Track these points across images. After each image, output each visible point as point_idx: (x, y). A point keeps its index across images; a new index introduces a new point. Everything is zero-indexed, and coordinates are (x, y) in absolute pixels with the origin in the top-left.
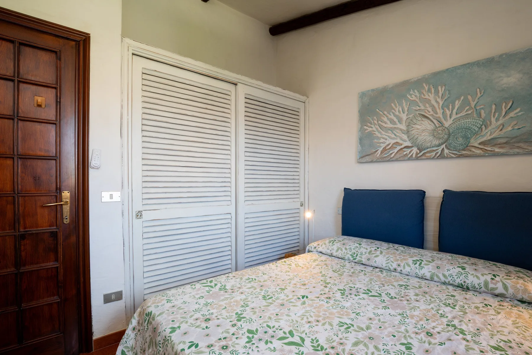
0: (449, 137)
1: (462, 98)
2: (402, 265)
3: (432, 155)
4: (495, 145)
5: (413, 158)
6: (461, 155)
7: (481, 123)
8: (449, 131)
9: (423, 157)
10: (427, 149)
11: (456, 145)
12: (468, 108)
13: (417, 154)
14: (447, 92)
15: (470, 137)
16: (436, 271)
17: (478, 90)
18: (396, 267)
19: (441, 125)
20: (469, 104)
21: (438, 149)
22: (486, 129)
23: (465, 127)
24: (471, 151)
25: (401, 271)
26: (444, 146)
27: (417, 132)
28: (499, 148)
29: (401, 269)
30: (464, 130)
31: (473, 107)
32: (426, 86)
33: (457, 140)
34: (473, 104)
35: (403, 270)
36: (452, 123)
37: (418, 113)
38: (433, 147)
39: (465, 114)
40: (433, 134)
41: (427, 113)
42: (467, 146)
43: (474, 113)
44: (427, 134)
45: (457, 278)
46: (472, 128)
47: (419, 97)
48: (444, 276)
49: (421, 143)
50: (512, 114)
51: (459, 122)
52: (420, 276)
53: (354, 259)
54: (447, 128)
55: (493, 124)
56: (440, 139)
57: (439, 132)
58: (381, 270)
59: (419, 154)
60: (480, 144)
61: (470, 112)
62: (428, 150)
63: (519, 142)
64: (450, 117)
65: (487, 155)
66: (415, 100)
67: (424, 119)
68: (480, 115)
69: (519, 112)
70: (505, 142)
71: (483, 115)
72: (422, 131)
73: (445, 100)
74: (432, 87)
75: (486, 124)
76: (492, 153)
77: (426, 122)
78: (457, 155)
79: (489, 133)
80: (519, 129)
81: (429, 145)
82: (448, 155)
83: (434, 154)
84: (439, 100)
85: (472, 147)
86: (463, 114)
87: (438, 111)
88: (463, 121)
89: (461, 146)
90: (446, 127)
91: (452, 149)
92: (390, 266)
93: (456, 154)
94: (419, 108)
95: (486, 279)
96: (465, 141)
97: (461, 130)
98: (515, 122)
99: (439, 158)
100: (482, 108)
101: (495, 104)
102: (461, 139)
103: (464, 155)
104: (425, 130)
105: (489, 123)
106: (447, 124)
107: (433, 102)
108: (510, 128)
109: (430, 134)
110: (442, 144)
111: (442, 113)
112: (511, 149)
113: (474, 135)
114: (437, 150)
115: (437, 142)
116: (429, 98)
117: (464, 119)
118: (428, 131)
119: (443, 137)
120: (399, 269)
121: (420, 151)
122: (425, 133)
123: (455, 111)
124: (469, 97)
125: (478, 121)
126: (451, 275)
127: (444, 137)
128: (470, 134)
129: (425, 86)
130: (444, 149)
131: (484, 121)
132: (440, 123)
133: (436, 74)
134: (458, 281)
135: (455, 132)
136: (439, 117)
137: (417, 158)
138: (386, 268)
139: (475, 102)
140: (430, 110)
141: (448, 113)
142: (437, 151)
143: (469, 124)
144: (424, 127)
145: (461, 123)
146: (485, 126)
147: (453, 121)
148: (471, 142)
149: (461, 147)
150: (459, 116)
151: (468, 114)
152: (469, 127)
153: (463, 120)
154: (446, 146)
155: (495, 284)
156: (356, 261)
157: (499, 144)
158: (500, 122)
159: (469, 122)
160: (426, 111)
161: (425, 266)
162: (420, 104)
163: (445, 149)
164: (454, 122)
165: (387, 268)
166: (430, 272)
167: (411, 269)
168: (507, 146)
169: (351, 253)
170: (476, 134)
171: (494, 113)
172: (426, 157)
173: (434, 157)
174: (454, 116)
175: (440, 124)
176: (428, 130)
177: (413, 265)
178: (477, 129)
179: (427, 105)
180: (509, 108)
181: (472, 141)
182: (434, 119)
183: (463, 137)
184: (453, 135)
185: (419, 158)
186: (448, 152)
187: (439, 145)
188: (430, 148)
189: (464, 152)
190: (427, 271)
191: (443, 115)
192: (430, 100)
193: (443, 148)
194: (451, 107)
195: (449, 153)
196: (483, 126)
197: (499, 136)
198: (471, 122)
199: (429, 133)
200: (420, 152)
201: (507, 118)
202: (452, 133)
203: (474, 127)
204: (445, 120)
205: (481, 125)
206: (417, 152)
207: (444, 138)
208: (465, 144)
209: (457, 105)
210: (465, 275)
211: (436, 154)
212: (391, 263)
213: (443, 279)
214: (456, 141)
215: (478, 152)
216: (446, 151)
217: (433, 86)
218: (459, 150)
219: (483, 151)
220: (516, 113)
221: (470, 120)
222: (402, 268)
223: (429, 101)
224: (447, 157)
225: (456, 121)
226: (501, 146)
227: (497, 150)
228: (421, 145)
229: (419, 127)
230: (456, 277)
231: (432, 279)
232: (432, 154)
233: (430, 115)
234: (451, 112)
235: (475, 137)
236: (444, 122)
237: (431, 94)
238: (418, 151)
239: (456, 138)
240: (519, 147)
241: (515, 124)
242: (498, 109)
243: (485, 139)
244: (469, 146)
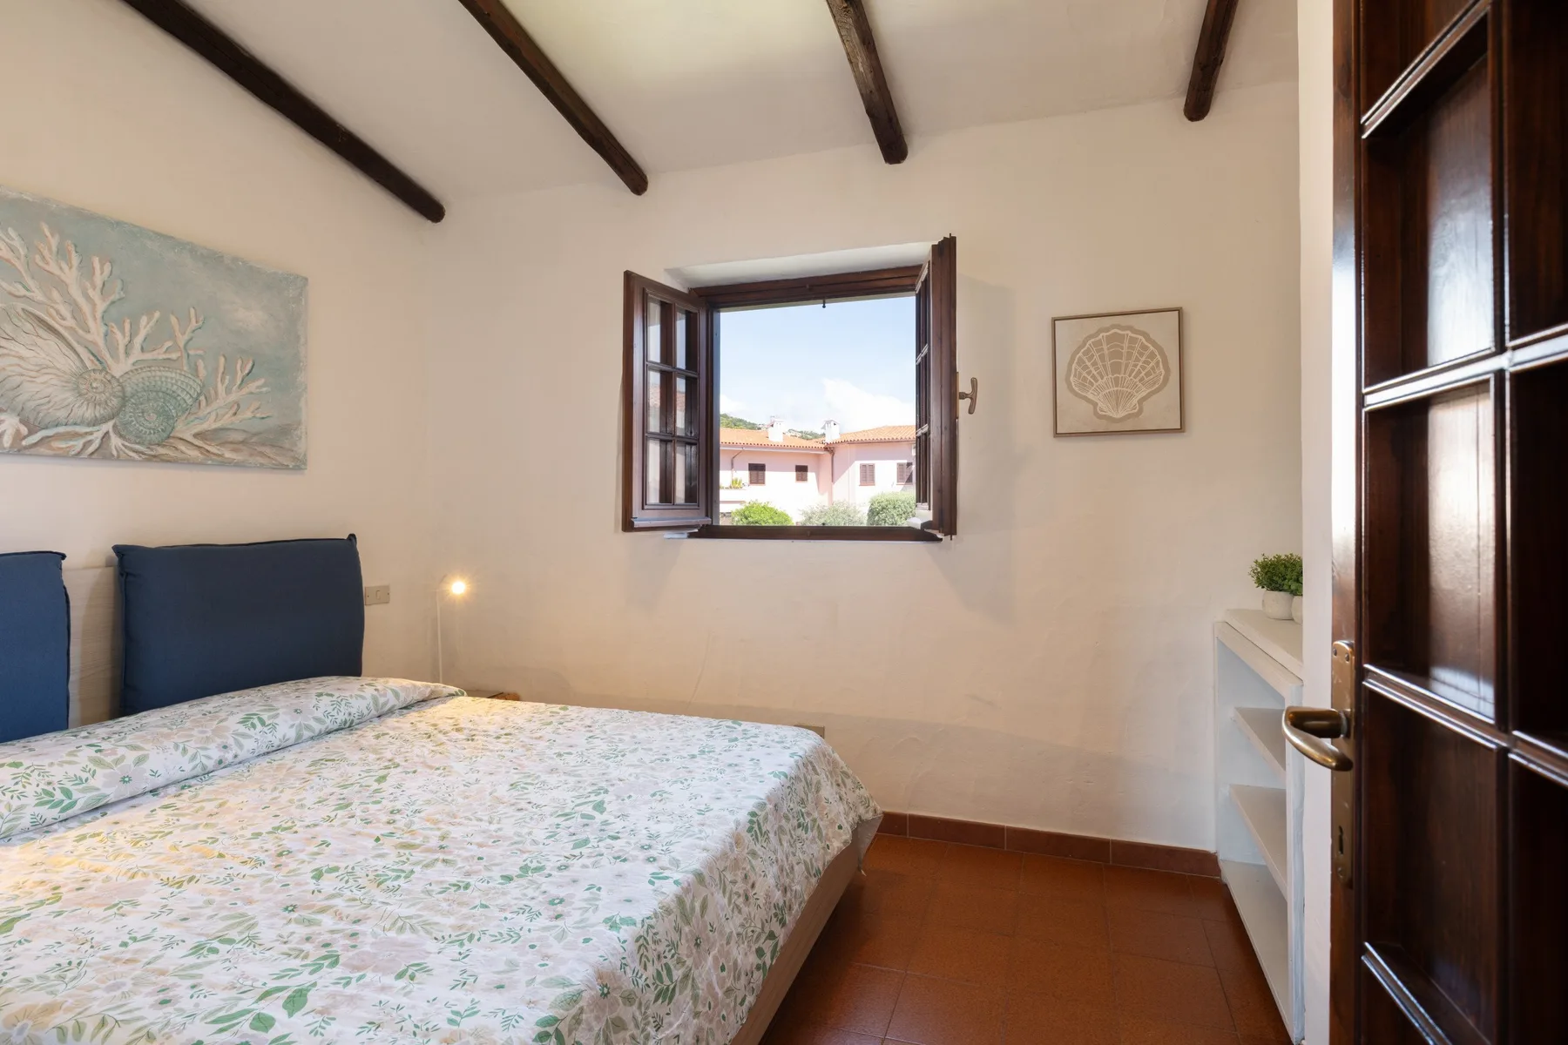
0: (124, 405)
1: (157, 315)
2: (231, 741)
3: (73, 446)
4: (223, 444)
5: (5, 449)
6: (155, 456)
7: (198, 390)
8: (123, 388)
9: (42, 450)
10: (57, 426)
11: (141, 428)
12: (169, 344)
13: (18, 437)
14: (119, 284)
15: (175, 415)
16: (299, 720)
17: (192, 311)
18: (222, 754)
19: (100, 367)
20: (173, 337)
21: (91, 433)
22: (207, 405)
23: (164, 389)
24: (176, 449)
25: (236, 756)
26: (108, 426)
27: (19, 365)
28: (234, 450)
29: (234, 752)
30: (161, 394)
31: (182, 345)
32: (52, 235)
33: (143, 417)
34: (182, 341)
35: (239, 752)
36: (132, 371)
37: (20, 305)
38: (75, 424)
39: (165, 356)
40: (75, 386)
41: (54, 319)
42: (169, 437)
43: (185, 361)
44: (54, 382)
45: (338, 713)
46: (179, 395)
47: (26, 257)
48: (318, 720)
49: (32, 404)
50: (252, 386)
51: (149, 374)
52: (276, 743)
53: (63, 810)
54: (118, 380)
55: (220, 397)
56: (97, 407)
57: (94, 385)
58: (182, 784)
59: (25, 437)
60: (196, 436)
61: (174, 356)
62: (61, 429)
63: (263, 444)
64: (127, 354)
65: (210, 462)
66: (8, 261)
67: (41, 332)
68: (197, 370)
69: (264, 385)
70: (241, 440)
71: (202, 372)
72: (38, 368)
73: (113, 303)
74: (72, 248)
75: (205, 394)
76: (220, 459)
77: (52, 343)
78: (144, 457)
79: (213, 416)
80: (263, 418)
81: (62, 414)
82: (121, 453)
83: (79, 444)
84: (95, 295)
85: (179, 441)
86: (159, 355)
87: (91, 323)
88: (158, 373)
89: (154, 433)
90: (113, 377)
91: (133, 438)
92: (205, 761)
93: (145, 454)
94: (23, 292)
95: (372, 695)
96: (164, 424)
97: (154, 394)
98: (256, 404)
99: (95, 456)
100: (201, 357)
101: (224, 356)
102: (154, 416)
103: (164, 458)
104: (47, 367)
105: (212, 392)
106: (119, 368)
107: (75, 293)
108: (249, 415)
109: (65, 384)
110: (104, 420)
111: (102, 335)
112: (251, 455)
113: (184, 412)
114: (86, 433)
115: (89, 413)
116: (63, 277)
117: (162, 368)
118: (57, 372)
119: (106, 402)
120: (229, 756)
121: (29, 430)
122: (51, 376)
123: (138, 341)
124: (173, 319)
125: (191, 383)
126: (327, 714)
127: (108, 401)
128: (175, 408)
129: (48, 234)
130: (109, 437)
131: (203, 387)
132: (98, 360)
133: (83, 217)
134: (341, 717)
135: (140, 395)
136: (95, 344)
137: (19, 451)
138: (194, 773)
139: (186, 337)
140: (65, 310)
141: (122, 341)
142: (89, 438)
143: (172, 385)
144: (44, 356)
145: (154, 377)
146: (206, 398)
147: (134, 364)
148: (177, 429)
149: (155, 438)
150: (148, 356)
151: (169, 359)
152: (173, 392)
153: (160, 371)
154: (115, 426)
155: (385, 695)
156: (76, 810)
157: (231, 443)
158: (233, 397)
159: (172, 378)
160: (54, 313)
161: (276, 721)
162: (31, 283)
163: (112, 434)
164: (136, 370)
165: (199, 770)
166: (292, 726)
167: (257, 741)
168: (244, 448)
169: (32, 801)
170: (187, 413)
171: (223, 373)
172: (51, 448)
173: (79, 453)
174: (136, 354)
175: (97, 363)
176: (58, 369)
177: (252, 729)
178: (190, 401)
179: (55, 295)
180: (248, 374)
181: (180, 426)
182: (78, 343)
183: (158, 414)
184: (133, 400)
185: (27, 452)
186: (120, 444)
187: (96, 422)
188: (66, 425)
189: (161, 451)
190: (285, 728)
191: (106, 340)
192: (63, 281)
193: (107, 433)
194: (127, 326)
195: (123, 448)
196: (202, 398)
197: (230, 427)
198: (176, 381)
199: (62, 379)
200: (31, 433)
201: (245, 390)
202: (131, 397)
203: (183, 395)
204: (112, 357)
205: (199, 395)
206: (18, 431)
207: (110, 404)
208: (162, 430)
209: (145, 327)
210: (344, 702)
211: (85, 446)
212: (202, 753)
213: (317, 727)
214: (142, 419)
215: (194, 453)
216: (115, 441)
217: (76, 246)
218: (150, 444)
219: (202, 453)
220: (258, 387)
221: (174, 375)
222: (235, 750)
223: (61, 286)
224: (118, 456)
225: (141, 369)
226: (236, 446)
227: (228, 455)
228: (34, 410)
229: (23, 352)
230: (334, 713)
231: (298, 741)
232: (71, 443)
233: (66, 328)
234: (127, 339)
235: (186, 418)
236: (110, 361)
237: (71, 268)
238: (24, 431)
239: (143, 413)
240: (262, 454)
241: (258, 408)
242: (229, 369)
243: (205, 426)
244: (174, 437)
